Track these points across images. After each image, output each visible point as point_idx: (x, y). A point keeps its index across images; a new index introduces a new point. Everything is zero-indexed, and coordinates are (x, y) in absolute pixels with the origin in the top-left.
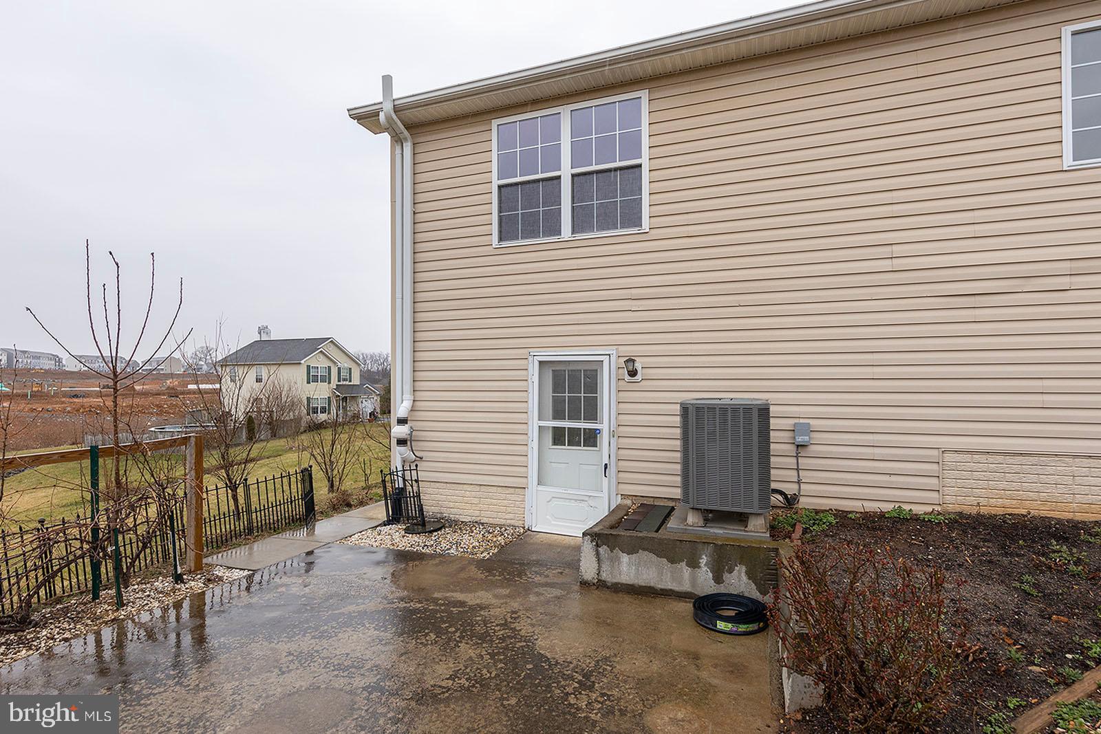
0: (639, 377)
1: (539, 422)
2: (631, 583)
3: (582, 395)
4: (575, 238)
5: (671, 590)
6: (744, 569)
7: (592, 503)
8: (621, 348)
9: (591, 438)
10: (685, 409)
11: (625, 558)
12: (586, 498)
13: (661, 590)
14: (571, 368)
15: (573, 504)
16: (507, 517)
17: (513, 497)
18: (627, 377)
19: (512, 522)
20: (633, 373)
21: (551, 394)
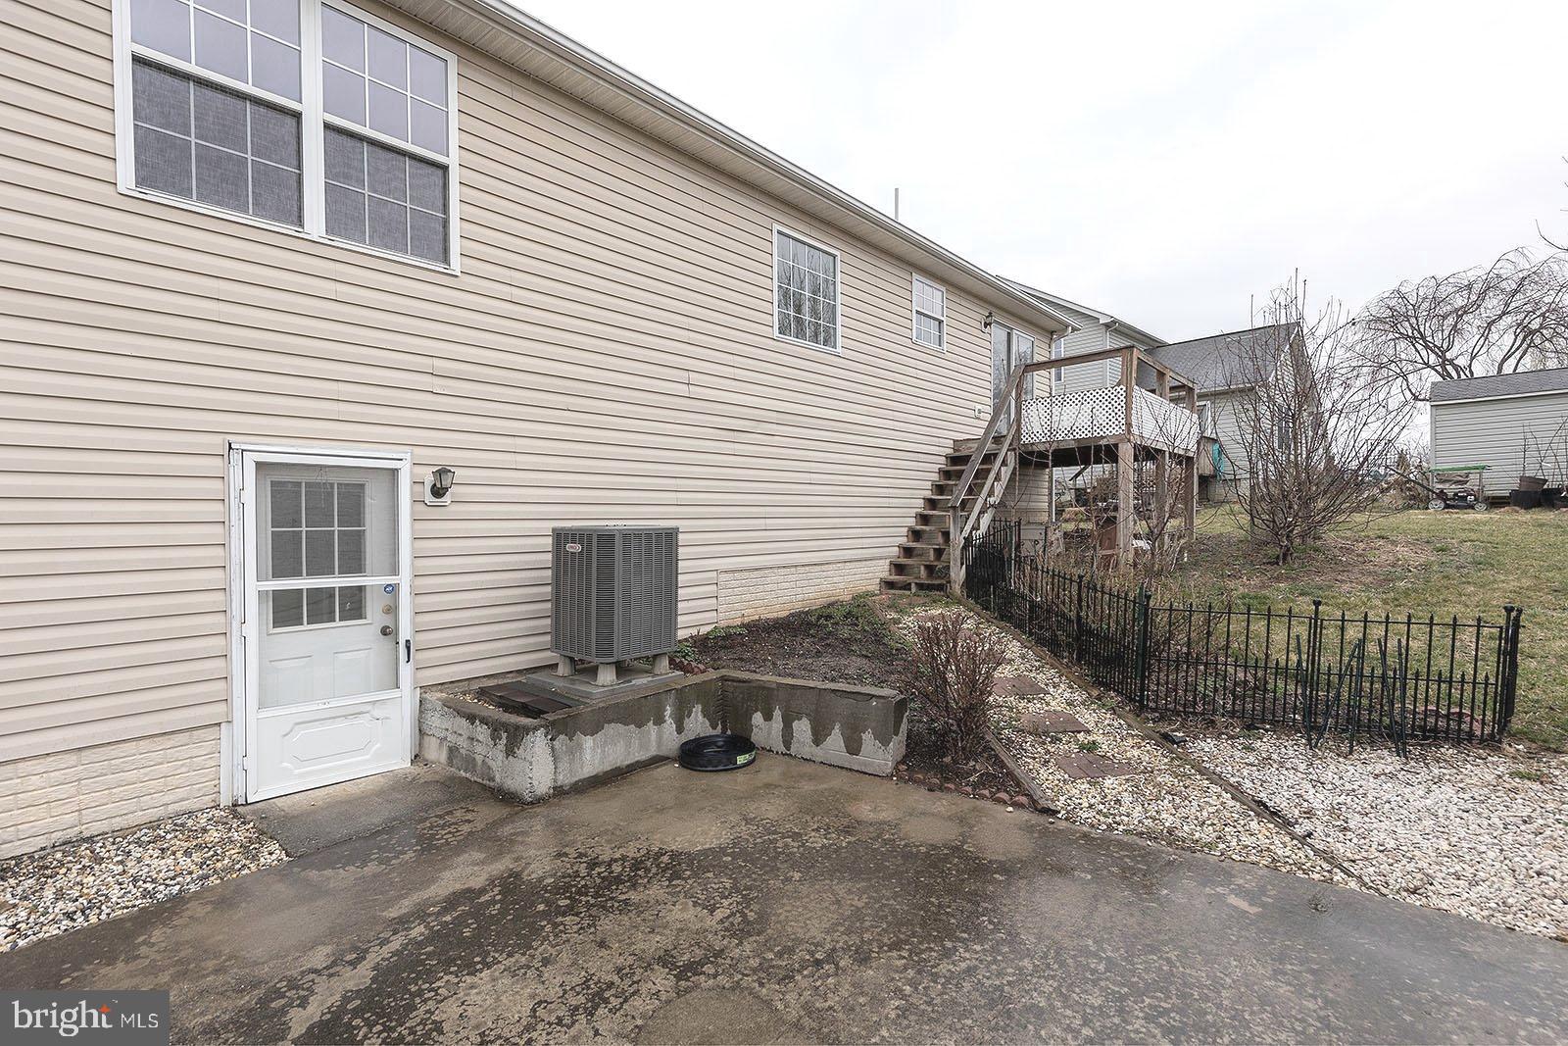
0: (447, 498)
1: (259, 583)
2: (595, 773)
3: (336, 528)
4: (329, 242)
5: (637, 762)
6: (700, 707)
7: (377, 713)
8: (417, 450)
9: (353, 604)
10: (561, 537)
11: (588, 742)
12: (368, 708)
13: (628, 766)
14: (313, 477)
15: (341, 724)
16: (167, 799)
17: (184, 752)
18: (429, 498)
19: (185, 805)
20: (438, 492)
21: (270, 529)
